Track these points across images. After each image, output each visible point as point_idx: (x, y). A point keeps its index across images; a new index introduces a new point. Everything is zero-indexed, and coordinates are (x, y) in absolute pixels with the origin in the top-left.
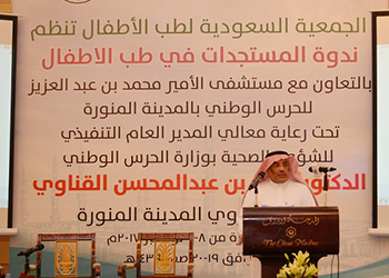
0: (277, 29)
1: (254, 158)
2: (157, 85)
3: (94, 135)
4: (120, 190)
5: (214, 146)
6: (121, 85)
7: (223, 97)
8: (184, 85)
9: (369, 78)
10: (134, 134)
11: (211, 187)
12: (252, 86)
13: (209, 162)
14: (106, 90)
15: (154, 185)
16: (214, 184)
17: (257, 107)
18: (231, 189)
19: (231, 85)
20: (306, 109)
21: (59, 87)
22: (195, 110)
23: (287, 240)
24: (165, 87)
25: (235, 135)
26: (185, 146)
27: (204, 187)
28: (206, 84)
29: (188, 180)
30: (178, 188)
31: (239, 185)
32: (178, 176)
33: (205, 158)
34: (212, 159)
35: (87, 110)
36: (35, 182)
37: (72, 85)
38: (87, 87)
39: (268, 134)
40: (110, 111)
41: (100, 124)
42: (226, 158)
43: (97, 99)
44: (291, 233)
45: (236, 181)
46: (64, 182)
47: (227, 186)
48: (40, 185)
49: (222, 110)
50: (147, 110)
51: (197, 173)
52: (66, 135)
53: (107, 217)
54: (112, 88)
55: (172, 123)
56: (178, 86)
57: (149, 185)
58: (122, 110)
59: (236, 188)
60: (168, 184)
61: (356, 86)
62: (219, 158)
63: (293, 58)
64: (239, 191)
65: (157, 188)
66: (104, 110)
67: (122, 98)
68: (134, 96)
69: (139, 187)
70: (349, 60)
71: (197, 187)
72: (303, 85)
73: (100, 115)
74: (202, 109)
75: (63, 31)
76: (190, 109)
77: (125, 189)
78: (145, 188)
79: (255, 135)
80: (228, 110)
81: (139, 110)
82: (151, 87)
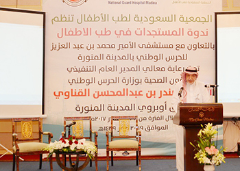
0: (170, 20)
1: (160, 81)
2: (113, 46)
3: (83, 70)
4: (96, 96)
5: (141, 75)
6: (96, 46)
7: (145, 52)
8: (126, 46)
9: (214, 43)
10: (102, 69)
11: (140, 95)
12: (158, 46)
14: (89, 48)
15: (112, 94)
16: (141, 93)
17: (161, 57)
18: (149, 96)
19: (149, 46)
20: (184, 58)
21: (66, 47)
22: (132, 58)
23: (200, 118)
24: (117, 47)
25: (151, 70)
26: (127, 75)
27: (136, 94)
28: (137, 46)
29: (129, 91)
30: (124, 95)
31: (153, 93)
32: (124, 90)
33: (137, 81)
34: (140, 81)
35: (80, 58)
36: (55, 92)
37: (72, 46)
38: (80, 47)
39: (166, 69)
40: (91, 58)
41: (86, 65)
42: (147, 81)
43: (84, 53)
45: (151, 91)
46: (69, 92)
47: (147, 94)
48: (57, 94)
49: (145, 58)
50: (109, 57)
51: (133, 88)
52: (70, 70)
53: (90, 109)
54: (92, 47)
55: (121, 64)
56: (124, 47)
57: (110, 93)
58: (96, 58)
59: (151, 95)
60: (119, 93)
61: (207, 47)
62: (143, 81)
63: (178, 34)
64: (153, 96)
65: (114, 95)
66: (88, 58)
67: (96, 52)
68: (102, 51)
69: (105, 95)
70: (204, 35)
71: (133, 95)
72: (183, 46)
73: (86, 60)
74: (135, 57)
75: (68, 20)
76: (130, 57)
77: (99, 95)
78: (108, 95)
79: (160, 70)
80: (147, 58)
81: (105, 58)
82: (111, 47)
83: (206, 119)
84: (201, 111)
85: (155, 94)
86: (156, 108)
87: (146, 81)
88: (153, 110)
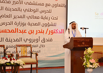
1: (36, 24)
2: (9, 2)
5: (26, 21)
7: (28, 7)
8: (17, 3)
10: (3, 16)
11: (25, 32)
12: (36, 4)
13: (24, 25)
15: (8, 31)
16: (25, 31)
17: (37, 10)
18: (30, 33)
19: (30, 4)
20: (50, 12)
22: (20, 10)
23: (83, 45)
24: (12, 3)
25: (31, 18)
26: (18, 20)
27: (23, 32)
28: (24, 3)
29: (18, 30)
30: (16, 32)
31: (32, 32)
32: (16, 29)
33: (23, 24)
34: (25, 24)
39: (40, 18)
44: (83, 43)
45: (31, 30)
49: (28, 11)
50: (7, 9)
51: (21, 28)
55: (14, 13)
56: (16, 3)
57: (7, 31)
59: (31, 32)
60: (13, 31)
61: (62, 6)
62: (27, 24)
64: (32, 33)
65: (10, 32)
69: (4, 32)
71: (21, 32)
72: (49, 5)
74: (23, 10)
77: (0, 32)
78: (6, 32)
79: (37, 18)
80: (30, 11)
81: (4, 9)
82: (8, 3)
83: (86, 46)
84: (83, 41)
85: (33, 32)
86: (34, 40)
87: (29, 24)
88: (32, 41)
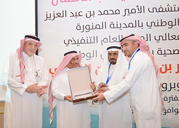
1: (176, 52)
2: (117, 12)
3: (83, 41)
6: (97, 13)
7: (156, 17)
8: (133, 11)
10: (105, 40)
12: (173, 10)
14: (88, 16)
17: (177, 22)
18: (163, 70)
19: (161, 10)
21: (62, 15)
22: (140, 25)
24: (122, 13)
25: (164, 39)
28: (146, 10)
31: (168, 68)
35: (78, 27)
36: (50, 70)
37: (69, 14)
38: (78, 15)
40: (91, 28)
41: (85, 35)
43: (83, 21)
45: (166, 65)
47: (161, 68)
48: (53, 71)
49: (156, 25)
50: (112, 26)
52: (67, 42)
54: (92, 14)
56: (130, 12)
58: (98, 27)
59: (166, 70)
62: (155, 53)
64: (168, 71)
66: (88, 27)
67: (97, 20)
68: (104, 18)
73: (85, 30)
74: (145, 24)
76: (138, 24)
79: (177, 38)
80: (160, 24)
81: (108, 26)
82: (114, 13)
85: (170, 69)
86: (173, 86)
87: (160, 52)
88: (169, 88)
